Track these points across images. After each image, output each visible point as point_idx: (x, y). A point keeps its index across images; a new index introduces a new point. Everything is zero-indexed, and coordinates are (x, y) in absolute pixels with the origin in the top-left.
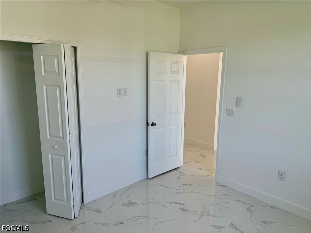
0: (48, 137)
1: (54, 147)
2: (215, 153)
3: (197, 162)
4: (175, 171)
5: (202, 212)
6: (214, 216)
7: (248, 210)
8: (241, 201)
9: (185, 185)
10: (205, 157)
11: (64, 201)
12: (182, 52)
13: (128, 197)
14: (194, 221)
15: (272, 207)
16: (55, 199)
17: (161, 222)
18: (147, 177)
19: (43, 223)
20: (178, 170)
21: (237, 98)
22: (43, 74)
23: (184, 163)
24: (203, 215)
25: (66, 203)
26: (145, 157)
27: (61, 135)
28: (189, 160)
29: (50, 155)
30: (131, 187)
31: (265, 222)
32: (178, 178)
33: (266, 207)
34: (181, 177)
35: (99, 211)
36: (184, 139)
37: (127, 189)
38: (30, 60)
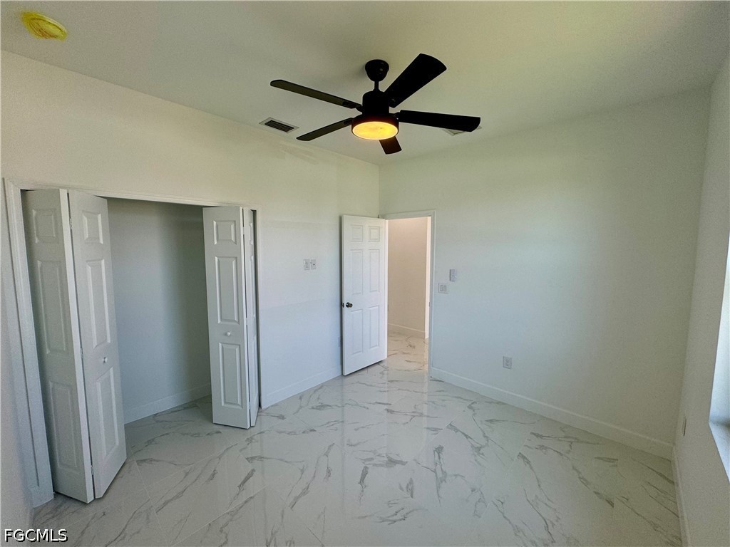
0: (219, 321)
1: (226, 334)
2: (427, 341)
3: (404, 353)
4: (377, 366)
5: (413, 412)
6: (428, 416)
7: (470, 407)
8: (460, 398)
9: (392, 381)
10: (414, 347)
11: (237, 404)
12: (382, 216)
13: (319, 398)
14: (404, 424)
15: (499, 403)
16: (225, 402)
17: (363, 427)
18: (342, 374)
19: (208, 434)
20: (382, 364)
21: (450, 270)
22: (216, 243)
23: (388, 356)
24: (414, 416)
25: (240, 408)
26: (339, 348)
27: (236, 319)
28: (394, 352)
29: (220, 344)
30: (321, 387)
31: (491, 421)
32: (382, 373)
33: (491, 403)
34: (386, 372)
35: (282, 417)
36: (388, 325)
37: (316, 390)
38: (200, 227)
